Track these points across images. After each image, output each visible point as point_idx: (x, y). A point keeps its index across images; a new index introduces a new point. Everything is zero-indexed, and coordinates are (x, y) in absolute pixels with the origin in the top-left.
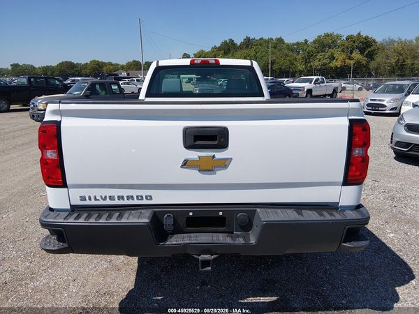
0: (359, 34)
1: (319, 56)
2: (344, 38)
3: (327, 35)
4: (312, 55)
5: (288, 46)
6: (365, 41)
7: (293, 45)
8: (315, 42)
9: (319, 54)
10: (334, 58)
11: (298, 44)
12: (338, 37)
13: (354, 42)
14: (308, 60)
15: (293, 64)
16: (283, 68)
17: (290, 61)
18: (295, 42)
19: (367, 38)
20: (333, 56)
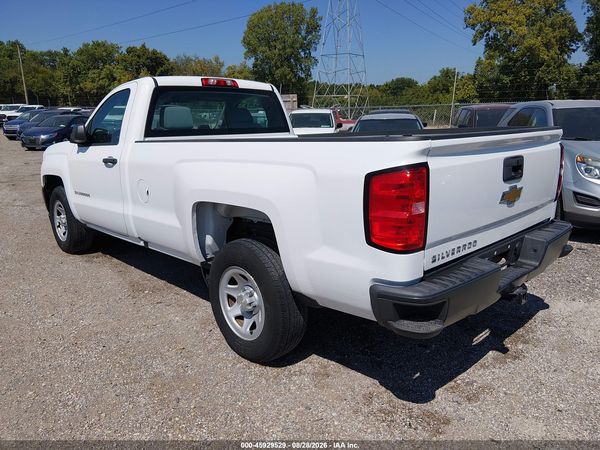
0: (143, 46)
1: (91, 74)
2: (124, 50)
3: (97, 45)
4: (79, 73)
5: (34, 56)
6: (154, 57)
7: (42, 54)
8: (81, 52)
9: (90, 72)
10: (115, 79)
11: (49, 53)
12: (115, 48)
13: (139, 57)
14: (74, 80)
15: (50, 85)
16: (34, 90)
17: (43, 79)
18: (45, 50)
19: (154, 52)
20: (112, 75)
